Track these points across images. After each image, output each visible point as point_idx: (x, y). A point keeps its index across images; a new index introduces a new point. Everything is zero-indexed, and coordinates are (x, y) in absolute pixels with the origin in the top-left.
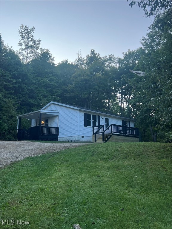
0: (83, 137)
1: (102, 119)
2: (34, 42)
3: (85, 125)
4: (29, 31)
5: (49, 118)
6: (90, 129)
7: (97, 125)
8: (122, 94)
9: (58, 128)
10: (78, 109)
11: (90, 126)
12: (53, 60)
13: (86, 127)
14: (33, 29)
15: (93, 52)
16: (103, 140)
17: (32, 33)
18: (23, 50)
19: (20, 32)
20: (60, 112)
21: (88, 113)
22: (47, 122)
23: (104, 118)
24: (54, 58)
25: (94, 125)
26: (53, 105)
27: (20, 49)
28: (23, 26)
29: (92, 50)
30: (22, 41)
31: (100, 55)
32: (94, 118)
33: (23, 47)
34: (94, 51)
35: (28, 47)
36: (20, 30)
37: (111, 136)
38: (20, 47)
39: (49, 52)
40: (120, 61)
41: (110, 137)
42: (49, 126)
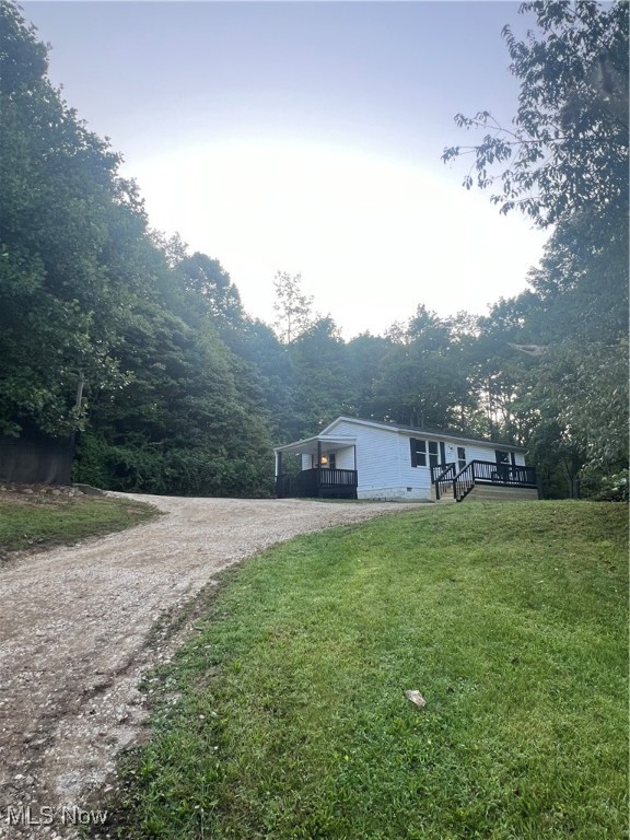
0: (409, 489)
1: (451, 449)
2: (302, 300)
3: (414, 465)
4: (292, 280)
5: (336, 450)
6: (423, 472)
7: (439, 463)
8: (492, 392)
9: (355, 472)
10: (396, 429)
12: (339, 332)
13: (414, 469)
14: (299, 276)
16: (455, 497)
17: (298, 284)
18: (282, 317)
19: (274, 284)
20: (359, 438)
21: (417, 438)
22: (332, 459)
25: (434, 464)
26: (343, 424)
27: (276, 317)
28: (279, 273)
29: (420, 305)
30: (279, 301)
31: (436, 313)
32: (433, 448)
33: (282, 312)
34: (424, 306)
35: (290, 311)
36: (275, 280)
37: (473, 486)
39: (330, 317)
40: (482, 322)
41: (469, 490)
42: (338, 467)
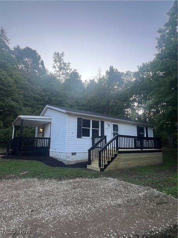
0: (74, 154)
1: (109, 125)
4: (60, 55)
6: (86, 141)
7: (100, 135)
10: (65, 111)
11: (89, 136)
12: (80, 78)
13: (80, 139)
14: (63, 54)
15: (111, 68)
16: (100, 166)
17: (62, 58)
18: (57, 72)
19: (54, 58)
21: (83, 118)
23: (111, 125)
24: (80, 76)
27: (55, 71)
28: (55, 53)
29: (111, 66)
30: (55, 65)
31: (117, 70)
33: (57, 69)
34: (113, 67)
36: (54, 56)
38: (54, 69)
39: (76, 71)
